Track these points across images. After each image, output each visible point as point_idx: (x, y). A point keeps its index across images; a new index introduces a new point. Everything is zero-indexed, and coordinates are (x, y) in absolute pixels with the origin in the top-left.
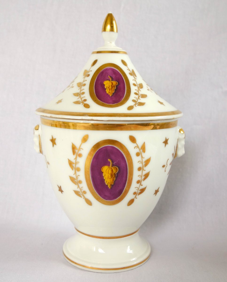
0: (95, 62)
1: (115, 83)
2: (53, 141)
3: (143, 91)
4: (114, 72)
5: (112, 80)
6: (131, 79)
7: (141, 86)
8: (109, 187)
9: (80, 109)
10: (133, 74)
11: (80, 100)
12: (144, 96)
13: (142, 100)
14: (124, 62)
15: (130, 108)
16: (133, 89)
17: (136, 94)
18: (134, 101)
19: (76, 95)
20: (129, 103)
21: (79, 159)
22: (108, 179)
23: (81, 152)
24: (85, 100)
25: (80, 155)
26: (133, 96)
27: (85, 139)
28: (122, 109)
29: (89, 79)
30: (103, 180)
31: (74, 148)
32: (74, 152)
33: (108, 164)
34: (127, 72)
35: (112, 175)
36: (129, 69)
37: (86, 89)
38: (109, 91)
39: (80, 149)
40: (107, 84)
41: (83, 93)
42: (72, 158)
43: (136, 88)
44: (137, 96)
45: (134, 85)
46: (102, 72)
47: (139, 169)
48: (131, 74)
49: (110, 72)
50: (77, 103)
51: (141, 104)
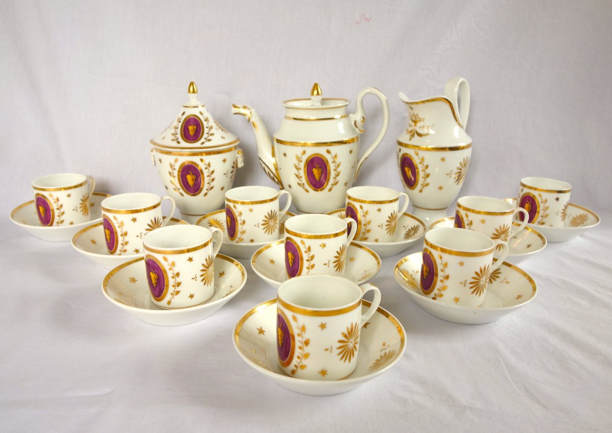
0: (183, 114)
1: (195, 127)
2: (160, 160)
3: (212, 131)
4: (195, 120)
5: (194, 125)
6: (205, 123)
7: (211, 128)
8: (192, 186)
9: (175, 144)
10: (207, 120)
11: (175, 138)
12: (212, 135)
13: (210, 138)
14: (201, 113)
15: (203, 143)
16: (206, 130)
17: (207, 133)
18: (205, 138)
19: (173, 134)
20: (203, 140)
21: (174, 171)
22: (191, 182)
23: (175, 167)
24: (178, 139)
25: (175, 169)
26: (205, 135)
27: (176, 161)
28: (198, 144)
29: (180, 124)
30: (187, 183)
31: (171, 165)
32: (171, 167)
33: (189, 174)
34: (203, 119)
35: (192, 180)
36: (204, 118)
37: (179, 131)
38: (192, 133)
39: (174, 166)
40: (191, 128)
41: (177, 134)
42: (171, 170)
43: (208, 129)
44: (208, 135)
45: (207, 127)
46: (188, 120)
47: (208, 176)
48: (205, 120)
49: (192, 120)
50: (173, 140)
51: (209, 140)
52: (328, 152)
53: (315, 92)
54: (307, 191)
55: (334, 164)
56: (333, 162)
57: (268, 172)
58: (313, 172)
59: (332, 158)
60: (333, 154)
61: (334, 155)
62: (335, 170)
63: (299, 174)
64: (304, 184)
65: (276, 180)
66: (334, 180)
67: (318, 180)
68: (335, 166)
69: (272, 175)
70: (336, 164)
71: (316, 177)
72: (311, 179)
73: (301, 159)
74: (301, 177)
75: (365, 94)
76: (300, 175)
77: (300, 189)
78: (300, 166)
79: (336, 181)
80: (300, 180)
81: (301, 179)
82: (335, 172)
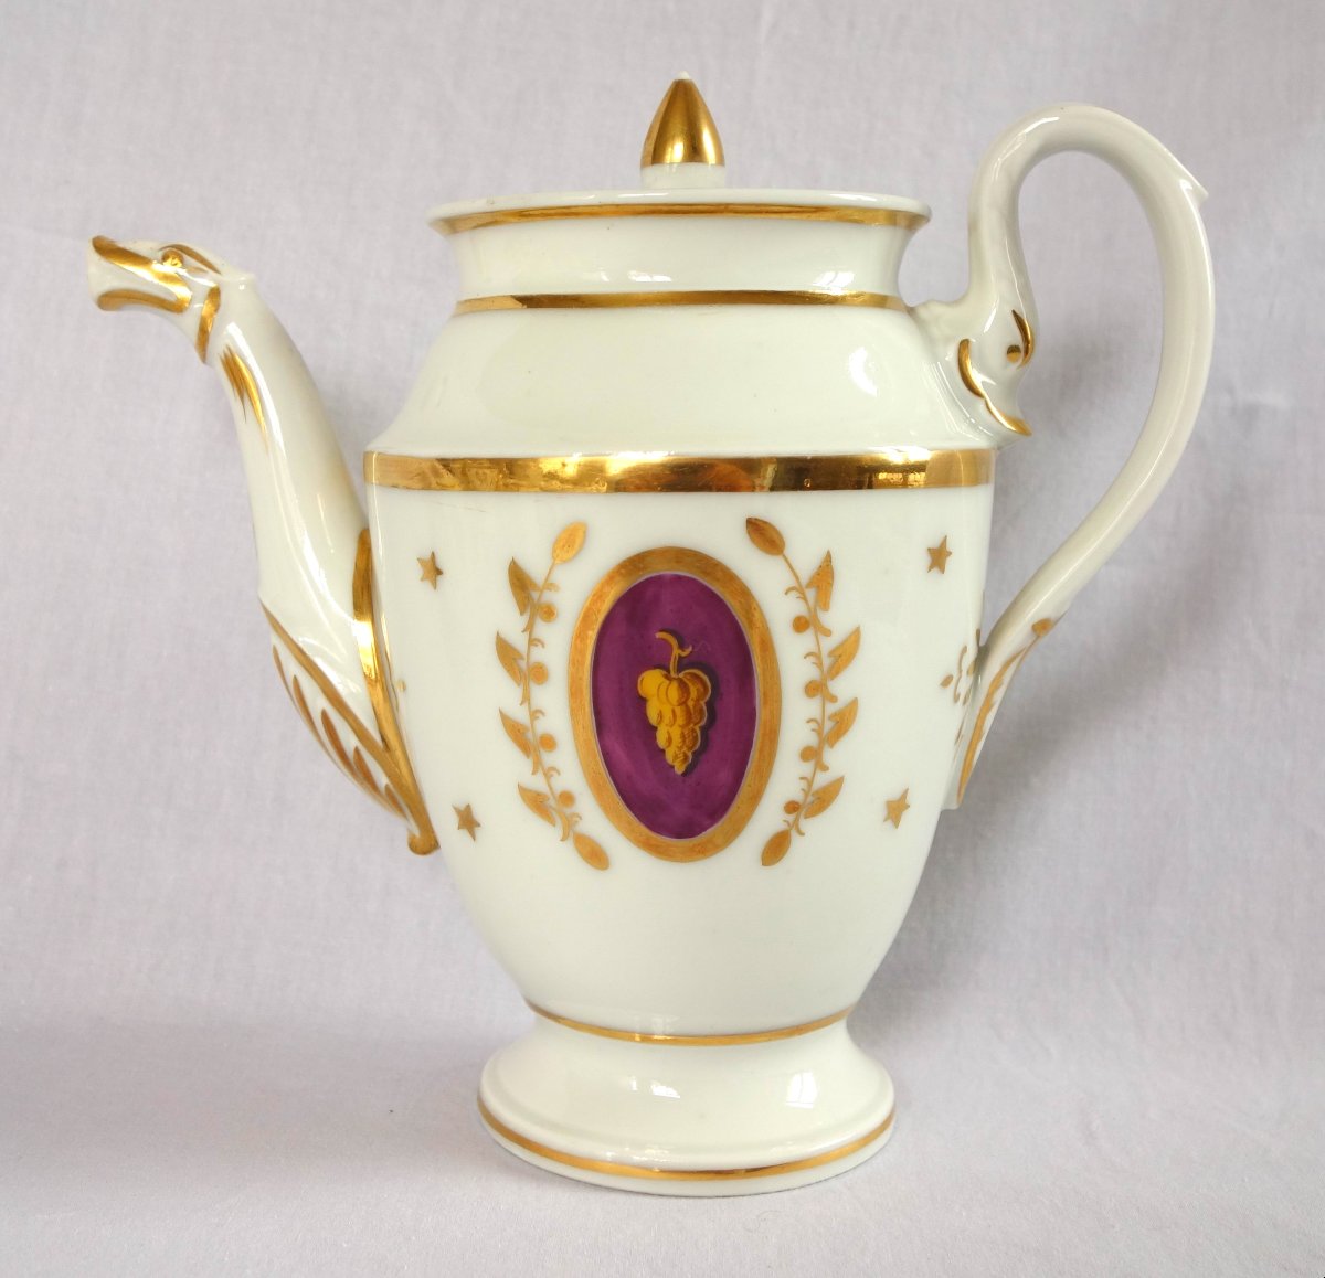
52: (763, 535)
53: (677, 150)
54: (595, 856)
55: (806, 641)
56: (800, 625)
57: (325, 716)
58: (642, 702)
59: (798, 589)
60: (804, 552)
61: (806, 563)
62: (814, 689)
63: (535, 714)
64: (567, 798)
65: (382, 780)
66: (806, 768)
67: (679, 769)
68: (815, 655)
69: (350, 741)
70: (828, 644)
71: (661, 739)
72: (619, 753)
73: (548, 597)
74: (548, 742)
75: (1034, 144)
76: (543, 726)
77: (542, 843)
78: (538, 655)
79: (822, 779)
80: (538, 765)
81: (549, 759)
82: (812, 707)
